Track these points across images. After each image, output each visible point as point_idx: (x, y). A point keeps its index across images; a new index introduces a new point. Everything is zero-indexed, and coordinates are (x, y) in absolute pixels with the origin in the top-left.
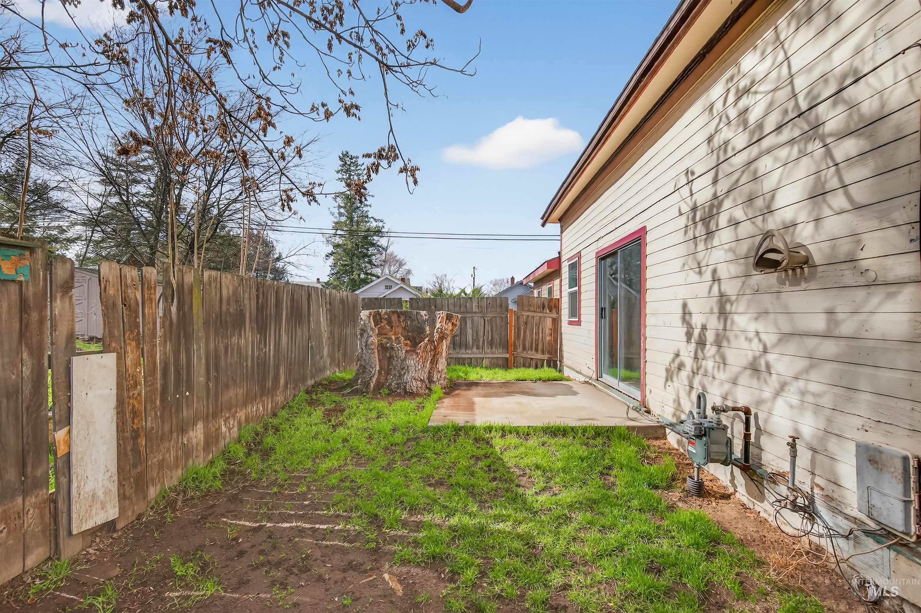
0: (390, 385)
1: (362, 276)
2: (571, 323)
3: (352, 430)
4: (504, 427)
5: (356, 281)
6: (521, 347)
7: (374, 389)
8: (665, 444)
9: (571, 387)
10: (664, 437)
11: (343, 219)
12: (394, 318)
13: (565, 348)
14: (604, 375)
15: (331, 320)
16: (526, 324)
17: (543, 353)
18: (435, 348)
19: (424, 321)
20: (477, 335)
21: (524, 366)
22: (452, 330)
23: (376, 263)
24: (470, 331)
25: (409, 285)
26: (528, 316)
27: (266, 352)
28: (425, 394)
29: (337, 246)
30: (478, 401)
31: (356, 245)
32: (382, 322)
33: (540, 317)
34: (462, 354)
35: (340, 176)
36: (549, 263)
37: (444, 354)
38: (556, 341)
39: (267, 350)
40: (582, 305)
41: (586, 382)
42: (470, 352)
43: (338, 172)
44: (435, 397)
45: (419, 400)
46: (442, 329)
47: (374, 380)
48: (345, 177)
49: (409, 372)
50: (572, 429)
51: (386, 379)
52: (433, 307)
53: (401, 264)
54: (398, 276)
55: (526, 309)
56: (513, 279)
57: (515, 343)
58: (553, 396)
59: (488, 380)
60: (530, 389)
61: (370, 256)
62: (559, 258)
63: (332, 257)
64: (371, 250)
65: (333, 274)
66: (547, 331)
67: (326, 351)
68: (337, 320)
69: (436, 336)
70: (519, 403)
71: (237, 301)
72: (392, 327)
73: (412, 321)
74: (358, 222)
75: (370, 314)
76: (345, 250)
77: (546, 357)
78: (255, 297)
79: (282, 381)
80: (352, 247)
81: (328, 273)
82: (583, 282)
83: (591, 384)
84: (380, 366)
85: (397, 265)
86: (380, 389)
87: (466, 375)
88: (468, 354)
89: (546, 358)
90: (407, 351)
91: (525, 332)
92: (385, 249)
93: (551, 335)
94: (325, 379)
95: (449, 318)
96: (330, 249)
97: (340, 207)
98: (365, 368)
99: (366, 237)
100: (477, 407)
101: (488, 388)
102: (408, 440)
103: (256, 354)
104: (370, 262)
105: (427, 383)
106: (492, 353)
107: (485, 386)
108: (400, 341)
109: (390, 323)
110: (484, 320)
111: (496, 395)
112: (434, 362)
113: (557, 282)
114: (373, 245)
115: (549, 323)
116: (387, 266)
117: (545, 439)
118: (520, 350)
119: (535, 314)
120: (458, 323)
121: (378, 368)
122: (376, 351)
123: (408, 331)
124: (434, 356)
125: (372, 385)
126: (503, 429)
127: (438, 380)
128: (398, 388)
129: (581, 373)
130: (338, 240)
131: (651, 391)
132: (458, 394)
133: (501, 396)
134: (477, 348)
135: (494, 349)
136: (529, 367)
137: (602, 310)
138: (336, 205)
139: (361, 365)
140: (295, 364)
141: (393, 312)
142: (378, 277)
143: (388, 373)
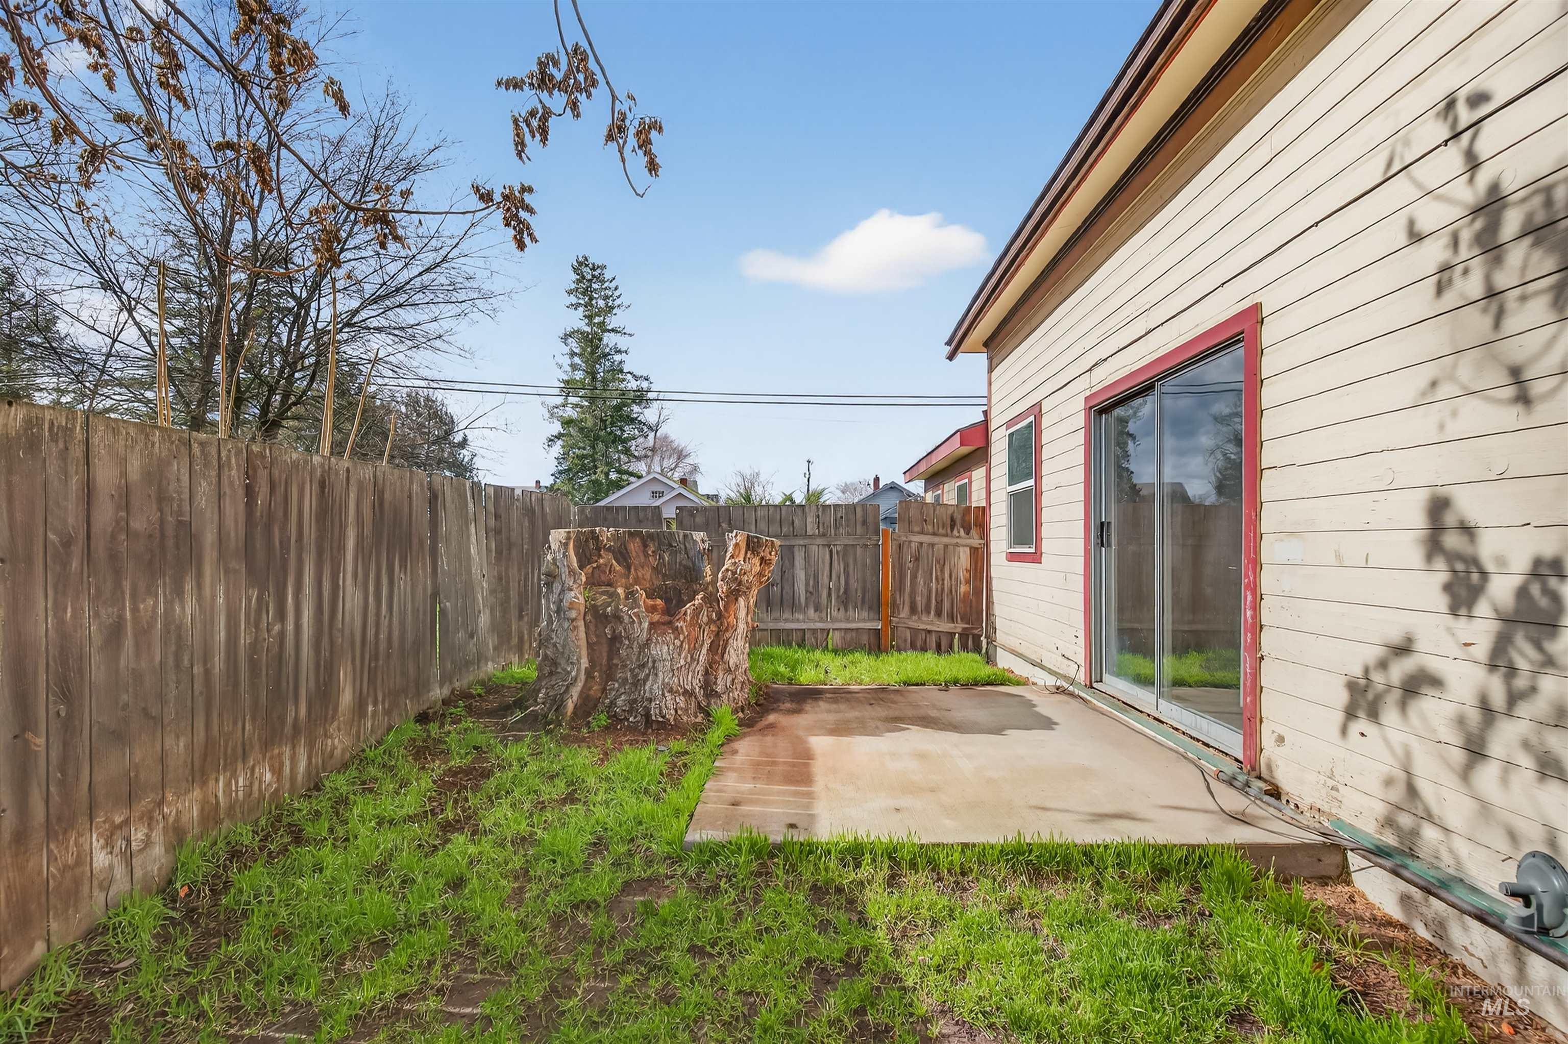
0: (613, 703)
1: (613, 476)
2: (1013, 557)
3: (486, 845)
4: (895, 850)
5: (601, 484)
6: (907, 608)
7: (575, 713)
8: (1351, 899)
9: (1030, 705)
10: (1344, 875)
11: (579, 375)
12: (634, 547)
13: (997, 609)
14: (1106, 677)
15: (499, 552)
16: (917, 559)
17: (952, 618)
18: (720, 616)
19: (701, 554)
20: (817, 582)
21: (913, 647)
22: (760, 574)
23: (636, 454)
24: (800, 575)
25: (695, 491)
26: (921, 544)
27: (282, 634)
28: (695, 725)
29: (567, 423)
30: (820, 743)
31: (602, 420)
32: (600, 556)
33: (946, 546)
34: (786, 620)
35: (573, 300)
36: (964, 434)
37: (742, 626)
38: (978, 592)
39: (290, 627)
40: (1046, 515)
41: (1059, 690)
42: (801, 617)
43: (570, 292)
44: (715, 736)
45: (677, 745)
46: (734, 573)
47: (575, 692)
48: (582, 302)
49: (656, 675)
50: (1088, 853)
51: (604, 690)
52: (724, 525)
53: (681, 455)
54: (677, 475)
55: (916, 529)
56: (877, 480)
57: (894, 600)
58: (998, 731)
59: (839, 681)
60: (939, 709)
61: (625, 441)
62: (986, 423)
63: (560, 442)
64: (629, 431)
65: (560, 472)
66: (962, 575)
67: (484, 620)
68: (514, 553)
69: (722, 588)
70: (922, 756)
71: (162, 499)
72: (628, 568)
73: (674, 553)
74: (605, 381)
75: (568, 538)
76: (581, 430)
77: (958, 627)
78: (241, 492)
79: (346, 698)
80: (595, 424)
81: (553, 470)
82: (1046, 468)
83: (1072, 695)
84: (591, 661)
85: (676, 456)
86: (589, 715)
87: (793, 669)
88: (798, 620)
89: (959, 630)
90: (652, 624)
91: (914, 577)
92: (655, 429)
93: (968, 582)
94: (482, 683)
95: (753, 546)
96: (557, 428)
97: (573, 354)
98: (555, 663)
99: (618, 408)
100: (818, 768)
101: (843, 707)
102: (627, 887)
103: (244, 639)
104: (627, 451)
105: (701, 698)
106: (847, 620)
107: (835, 701)
108: (635, 601)
109: (622, 555)
110: (831, 552)
111: (861, 728)
112: (718, 648)
113: (978, 474)
114: (632, 421)
115: (963, 558)
116: (657, 459)
117: (1014, 889)
118: (905, 613)
119: (936, 539)
120: (775, 559)
121: (585, 663)
122: (581, 623)
123: (665, 575)
124: (717, 635)
125: (570, 706)
126: (892, 854)
127: (728, 690)
128: (630, 712)
129: (1042, 667)
130: (570, 413)
131: (1281, 740)
132: (771, 726)
133: (876, 732)
134: (816, 610)
135: (850, 612)
136: (924, 649)
137: (1103, 527)
138: (567, 350)
139: (546, 657)
140: (388, 656)
141: (630, 533)
142: (640, 477)
143: (609, 675)
